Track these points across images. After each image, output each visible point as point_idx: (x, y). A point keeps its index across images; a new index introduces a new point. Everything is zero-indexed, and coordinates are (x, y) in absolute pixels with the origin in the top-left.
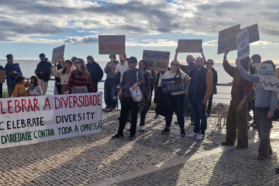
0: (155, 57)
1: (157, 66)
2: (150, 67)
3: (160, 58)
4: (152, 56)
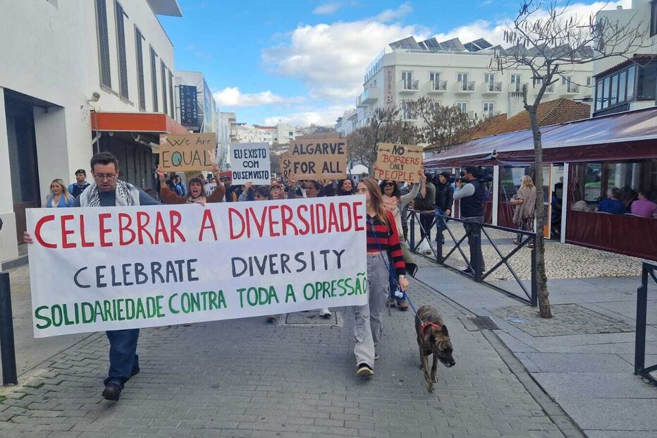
1: (324, 169)
2: (310, 173)
3: (327, 153)
4: (311, 151)
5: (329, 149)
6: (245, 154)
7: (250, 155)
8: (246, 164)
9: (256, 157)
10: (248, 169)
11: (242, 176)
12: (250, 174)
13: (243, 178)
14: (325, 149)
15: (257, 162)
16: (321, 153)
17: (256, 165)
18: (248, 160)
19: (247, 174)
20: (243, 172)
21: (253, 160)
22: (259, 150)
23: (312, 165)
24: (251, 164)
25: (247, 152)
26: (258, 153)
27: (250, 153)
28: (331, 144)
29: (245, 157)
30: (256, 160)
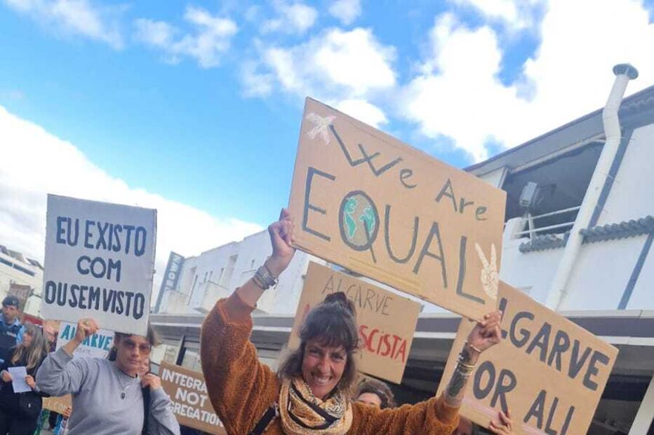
0: (537, 349)
1: (532, 412)
2: (493, 404)
3: (559, 367)
4: (519, 337)
5: (566, 357)
6: (88, 235)
7: (101, 240)
8: (85, 265)
9: (117, 249)
10: (89, 281)
11: (69, 296)
12: (94, 294)
13: (73, 305)
14: (559, 349)
15: (118, 265)
16: (543, 358)
17: (114, 271)
18: (93, 254)
19: (86, 294)
20: (74, 287)
21: (107, 255)
22: (129, 228)
23: (507, 381)
24: (98, 268)
25: (94, 230)
26: (123, 236)
27: (102, 233)
28: (577, 343)
29: (87, 245)
30: (115, 256)
